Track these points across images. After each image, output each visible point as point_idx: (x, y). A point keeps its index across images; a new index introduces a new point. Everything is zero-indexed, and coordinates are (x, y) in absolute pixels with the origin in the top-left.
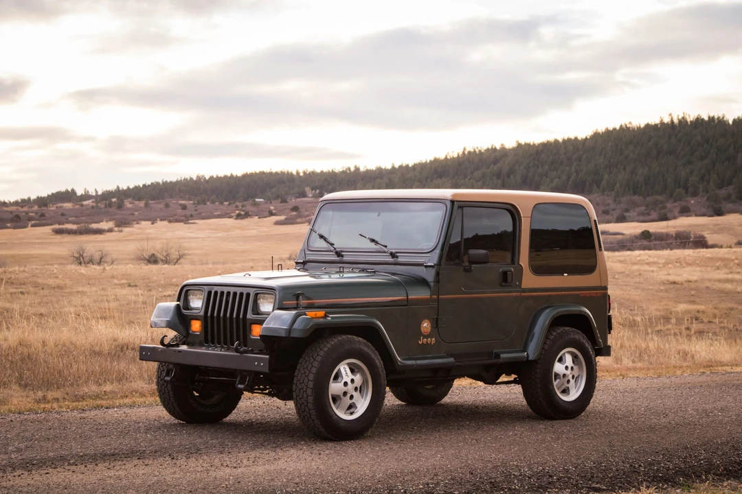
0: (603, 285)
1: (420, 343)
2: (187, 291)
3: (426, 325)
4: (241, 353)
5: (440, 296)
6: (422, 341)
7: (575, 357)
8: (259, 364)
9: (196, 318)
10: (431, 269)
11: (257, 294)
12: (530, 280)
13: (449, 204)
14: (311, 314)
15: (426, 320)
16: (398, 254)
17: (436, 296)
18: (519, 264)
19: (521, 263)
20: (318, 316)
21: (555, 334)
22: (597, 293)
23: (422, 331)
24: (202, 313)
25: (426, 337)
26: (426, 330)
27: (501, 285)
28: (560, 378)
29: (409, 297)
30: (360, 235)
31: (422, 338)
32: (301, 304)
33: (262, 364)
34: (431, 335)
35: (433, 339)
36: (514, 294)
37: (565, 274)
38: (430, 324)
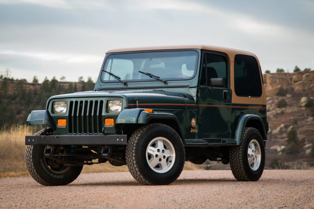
0: (265, 104)
1: (191, 132)
2: (53, 102)
4: (105, 134)
5: (199, 105)
6: (192, 131)
7: (256, 145)
8: (120, 140)
9: (62, 118)
10: (194, 88)
11: (108, 101)
12: (236, 99)
13: (200, 52)
14: (146, 110)
15: (193, 119)
16: (168, 82)
17: (197, 105)
19: (231, 88)
20: (150, 112)
21: (247, 131)
23: (192, 125)
24: (67, 115)
27: (224, 101)
28: (250, 157)
30: (140, 72)
31: (192, 129)
32: (137, 105)
33: (122, 140)
34: (195, 128)
35: (196, 130)
36: (229, 106)
37: (249, 96)
38: (195, 121)
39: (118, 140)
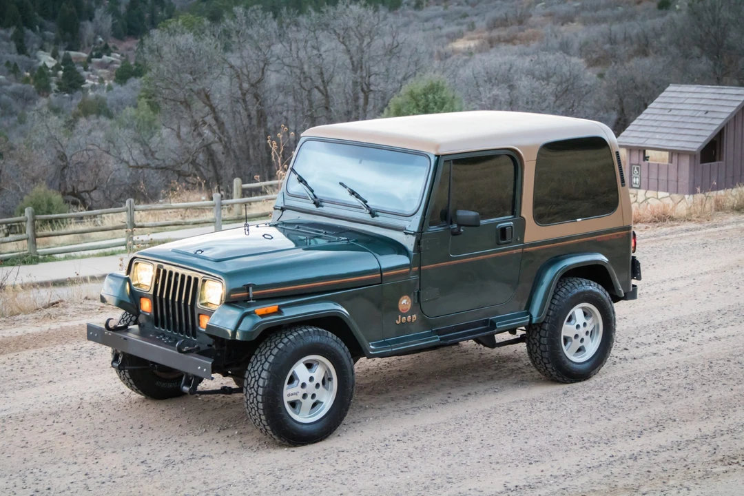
0: (626, 224)
1: (398, 322)
3: (405, 303)
4: (184, 353)
5: (422, 267)
6: (401, 320)
7: (588, 313)
8: (202, 369)
9: (146, 296)
10: (411, 236)
11: (204, 281)
13: (433, 160)
14: (260, 309)
15: (405, 297)
16: (378, 213)
17: (417, 268)
18: (520, 216)
19: (523, 215)
20: (269, 312)
22: (618, 235)
23: (400, 309)
24: (151, 292)
25: (406, 315)
26: (405, 308)
27: (499, 244)
28: (570, 340)
29: (384, 274)
30: (341, 184)
31: (400, 316)
32: (251, 296)
33: (205, 370)
34: (411, 312)
35: (414, 316)
36: (515, 251)
37: (578, 220)
38: (410, 301)
39: (199, 368)
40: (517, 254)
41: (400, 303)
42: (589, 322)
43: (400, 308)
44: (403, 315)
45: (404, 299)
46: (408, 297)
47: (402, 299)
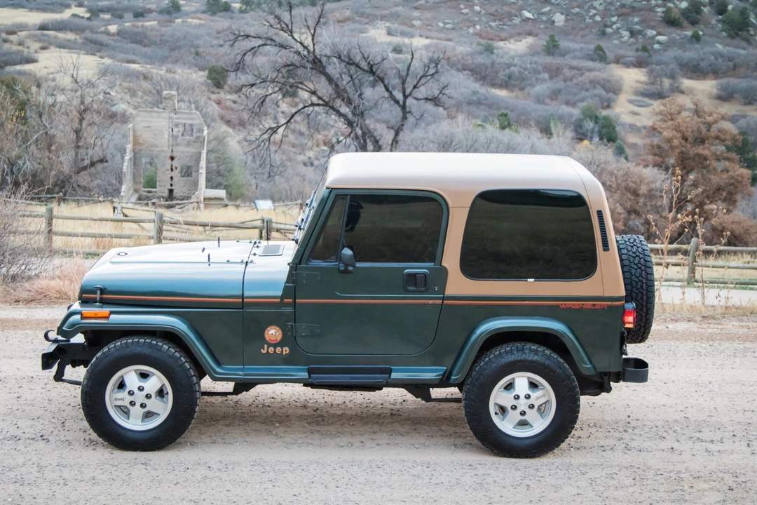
1: (264, 352)
3: (273, 333)
5: (297, 300)
6: (267, 350)
13: (326, 192)
14: (88, 313)
15: (274, 327)
17: (291, 300)
18: (441, 265)
19: (444, 264)
20: (98, 315)
25: (275, 346)
26: (273, 338)
27: (407, 291)
29: (247, 300)
31: (266, 346)
32: (98, 299)
34: (281, 344)
35: (287, 349)
36: (431, 302)
37: (529, 280)
38: (280, 332)
40: (433, 305)
41: (266, 332)
42: (535, 395)
43: (267, 338)
44: (270, 345)
45: (271, 329)
46: (278, 328)
47: (269, 328)
